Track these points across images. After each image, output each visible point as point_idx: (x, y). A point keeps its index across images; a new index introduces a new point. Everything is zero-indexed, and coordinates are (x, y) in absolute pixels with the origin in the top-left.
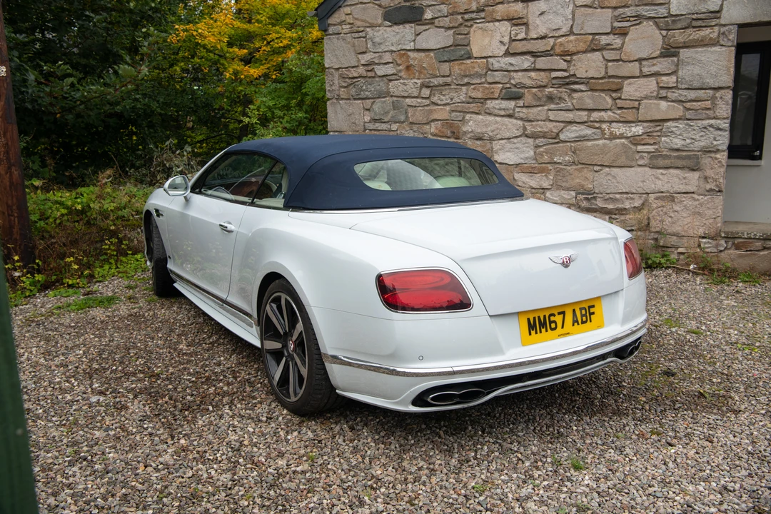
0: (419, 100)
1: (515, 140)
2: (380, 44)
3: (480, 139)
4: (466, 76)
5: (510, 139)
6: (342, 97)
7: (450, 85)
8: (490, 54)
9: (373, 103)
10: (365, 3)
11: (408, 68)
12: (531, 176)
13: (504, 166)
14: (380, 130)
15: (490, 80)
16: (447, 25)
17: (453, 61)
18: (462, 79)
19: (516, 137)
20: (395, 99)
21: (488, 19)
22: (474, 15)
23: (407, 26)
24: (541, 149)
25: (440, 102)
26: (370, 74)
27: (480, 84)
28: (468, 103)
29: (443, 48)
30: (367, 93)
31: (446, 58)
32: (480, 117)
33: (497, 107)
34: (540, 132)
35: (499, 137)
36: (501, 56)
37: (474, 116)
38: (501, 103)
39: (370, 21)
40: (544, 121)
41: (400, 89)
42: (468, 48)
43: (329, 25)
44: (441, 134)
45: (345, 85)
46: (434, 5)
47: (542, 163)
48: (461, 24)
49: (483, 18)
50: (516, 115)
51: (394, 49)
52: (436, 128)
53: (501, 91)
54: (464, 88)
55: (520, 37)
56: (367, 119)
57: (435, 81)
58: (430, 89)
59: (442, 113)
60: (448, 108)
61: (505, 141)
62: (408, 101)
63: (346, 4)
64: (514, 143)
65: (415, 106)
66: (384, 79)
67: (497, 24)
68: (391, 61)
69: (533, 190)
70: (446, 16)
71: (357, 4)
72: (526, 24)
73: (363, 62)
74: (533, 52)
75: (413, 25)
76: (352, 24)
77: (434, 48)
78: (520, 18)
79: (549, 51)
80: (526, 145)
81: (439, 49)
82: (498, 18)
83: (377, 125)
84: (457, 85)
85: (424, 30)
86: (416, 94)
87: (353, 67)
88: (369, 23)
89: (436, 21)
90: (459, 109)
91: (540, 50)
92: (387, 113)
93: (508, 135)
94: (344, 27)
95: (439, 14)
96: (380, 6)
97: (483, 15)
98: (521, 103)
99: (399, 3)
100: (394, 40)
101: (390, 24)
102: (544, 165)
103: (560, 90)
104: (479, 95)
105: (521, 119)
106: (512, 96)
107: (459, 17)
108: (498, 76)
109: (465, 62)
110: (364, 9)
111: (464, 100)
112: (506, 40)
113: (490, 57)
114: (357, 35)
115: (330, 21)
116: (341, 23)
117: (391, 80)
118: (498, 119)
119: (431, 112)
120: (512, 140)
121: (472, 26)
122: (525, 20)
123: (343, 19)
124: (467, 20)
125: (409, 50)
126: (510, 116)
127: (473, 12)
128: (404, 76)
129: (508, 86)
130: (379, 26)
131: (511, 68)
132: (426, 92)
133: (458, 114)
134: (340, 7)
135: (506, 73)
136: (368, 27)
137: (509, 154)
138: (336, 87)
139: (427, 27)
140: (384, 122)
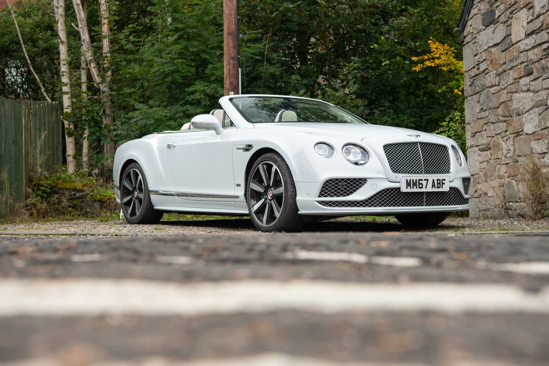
0: (495, 88)
1: (531, 112)
2: (481, 45)
3: (519, 115)
4: (511, 61)
5: (529, 111)
6: (470, 94)
7: (505, 71)
8: (519, 39)
9: (480, 96)
10: (476, 14)
11: (492, 61)
12: (538, 143)
13: (528, 136)
14: (483, 118)
15: (520, 61)
16: (503, 21)
17: (507, 49)
18: (510, 64)
19: (532, 108)
20: (488, 89)
21: (519, 9)
22: (512, 9)
23: (490, 27)
24: (541, 117)
25: (503, 87)
26: (478, 72)
27: (517, 66)
28: (514, 84)
29: (503, 40)
30: (478, 88)
31: (503, 49)
32: (518, 94)
33: (523, 84)
34: (539, 100)
35: (525, 110)
36: (524, 39)
37: (515, 95)
38: (525, 80)
39: (478, 28)
40: (541, 90)
41: (489, 80)
42: (511, 37)
43: (464, 38)
44: (504, 115)
45: (470, 84)
46: (499, 6)
47: (542, 130)
48: (509, 18)
49: (517, 9)
50: (531, 89)
51: (486, 48)
52: (502, 110)
53: (524, 69)
54: (511, 72)
55: (529, 20)
56: (478, 110)
57: (500, 70)
58: (499, 77)
59: (504, 97)
60: (505, 91)
61: (527, 113)
62: (492, 90)
63: (470, 17)
64: (531, 114)
65: (494, 94)
66: (484, 74)
67: (521, 11)
68: (484, 58)
69: (540, 156)
70: (503, 13)
71: (473, 16)
72: (532, 7)
73: (476, 63)
74: (535, 31)
75: (492, 25)
76: (472, 33)
77: (499, 42)
78: (530, 3)
79: (541, 27)
80: (536, 114)
81: (501, 41)
82: (522, 7)
83: (482, 113)
84: (509, 69)
85: (496, 28)
86: (494, 84)
87: (474, 68)
88: (478, 30)
89: (499, 19)
90: (509, 91)
91: (537, 27)
92: (484, 102)
93: (528, 107)
94: (470, 36)
95: (501, 13)
96: (480, 14)
97: (516, 6)
98: (532, 77)
99: (488, 9)
100: (485, 41)
101: (484, 27)
102: (543, 131)
103: (546, 60)
104: (516, 76)
105: (533, 91)
106: (528, 73)
107: (507, 12)
108: (523, 58)
109: (510, 49)
110: (475, 19)
111: (511, 82)
112: (525, 24)
113: (519, 41)
114: (473, 42)
115: (465, 34)
116: (468, 35)
117: (486, 74)
118: (524, 94)
119: (499, 96)
120: (530, 112)
121: (512, 17)
122: (531, 4)
123: (469, 30)
124: (511, 13)
125: (492, 47)
126: (528, 90)
127: (513, 5)
128: (490, 70)
129: (526, 64)
130: (481, 31)
131: (527, 48)
132: (497, 79)
133: (509, 95)
134: (467, 21)
135: (525, 53)
136: (478, 33)
137: (530, 124)
138: (467, 87)
139: (497, 25)
140: (485, 111)
